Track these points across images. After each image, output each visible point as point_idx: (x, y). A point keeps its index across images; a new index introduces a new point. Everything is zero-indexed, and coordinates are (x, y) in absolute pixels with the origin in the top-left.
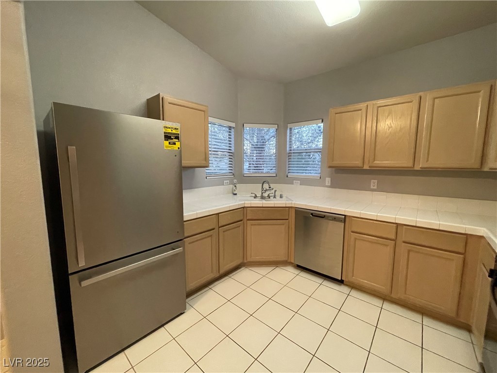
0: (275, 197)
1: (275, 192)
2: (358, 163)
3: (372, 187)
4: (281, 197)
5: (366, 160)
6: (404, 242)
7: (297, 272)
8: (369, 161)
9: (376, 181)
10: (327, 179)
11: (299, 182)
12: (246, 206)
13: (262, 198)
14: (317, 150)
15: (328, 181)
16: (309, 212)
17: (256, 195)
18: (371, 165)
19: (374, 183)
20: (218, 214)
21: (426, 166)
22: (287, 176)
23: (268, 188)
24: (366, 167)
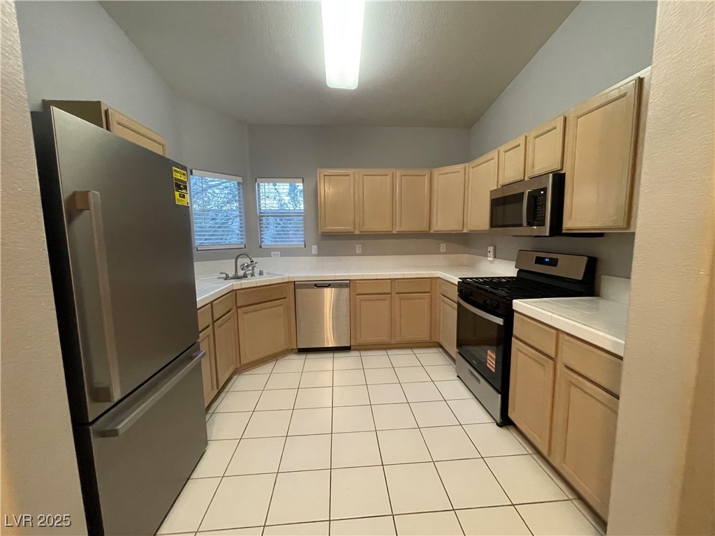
0: (253, 275)
1: (253, 269)
2: (349, 228)
3: (357, 252)
4: (261, 273)
5: (357, 226)
6: (397, 293)
7: (303, 356)
8: (359, 226)
9: (360, 246)
10: (313, 246)
11: (279, 253)
12: (235, 288)
13: (237, 277)
14: (298, 214)
15: (314, 249)
16: (312, 284)
17: (227, 275)
18: (361, 230)
19: (358, 249)
20: (211, 303)
21: (401, 230)
22: (261, 247)
23: (249, 263)
24: (357, 232)
